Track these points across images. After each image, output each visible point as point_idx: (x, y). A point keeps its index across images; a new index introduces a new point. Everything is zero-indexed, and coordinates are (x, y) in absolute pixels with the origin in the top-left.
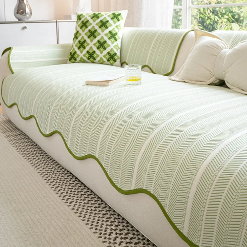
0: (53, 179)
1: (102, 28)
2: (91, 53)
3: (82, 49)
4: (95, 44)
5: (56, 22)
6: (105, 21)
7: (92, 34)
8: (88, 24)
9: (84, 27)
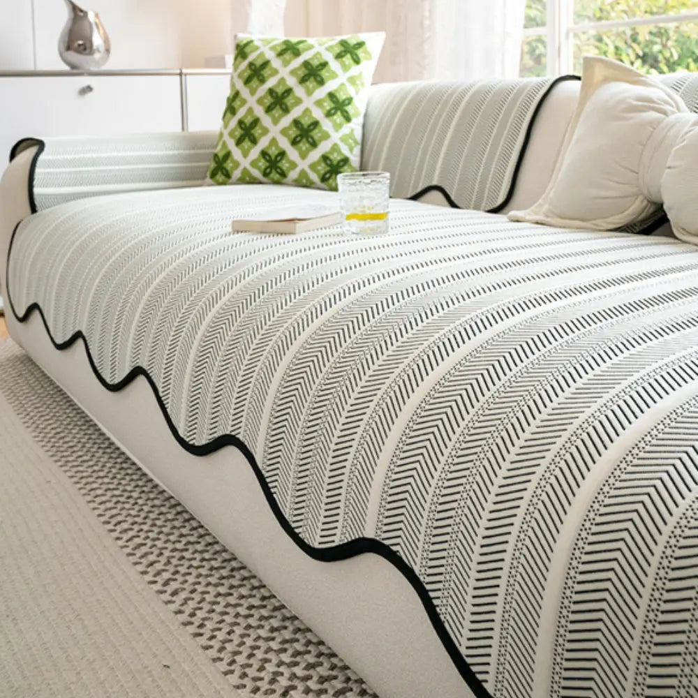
0: (130, 520)
1: (308, 83)
2: (273, 157)
3: (247, 144)
4: (284, 132)
5: (181, 74)
6: (318, 63)
7: (279, 101)
8: (266, 72)
9: (255, 79)
